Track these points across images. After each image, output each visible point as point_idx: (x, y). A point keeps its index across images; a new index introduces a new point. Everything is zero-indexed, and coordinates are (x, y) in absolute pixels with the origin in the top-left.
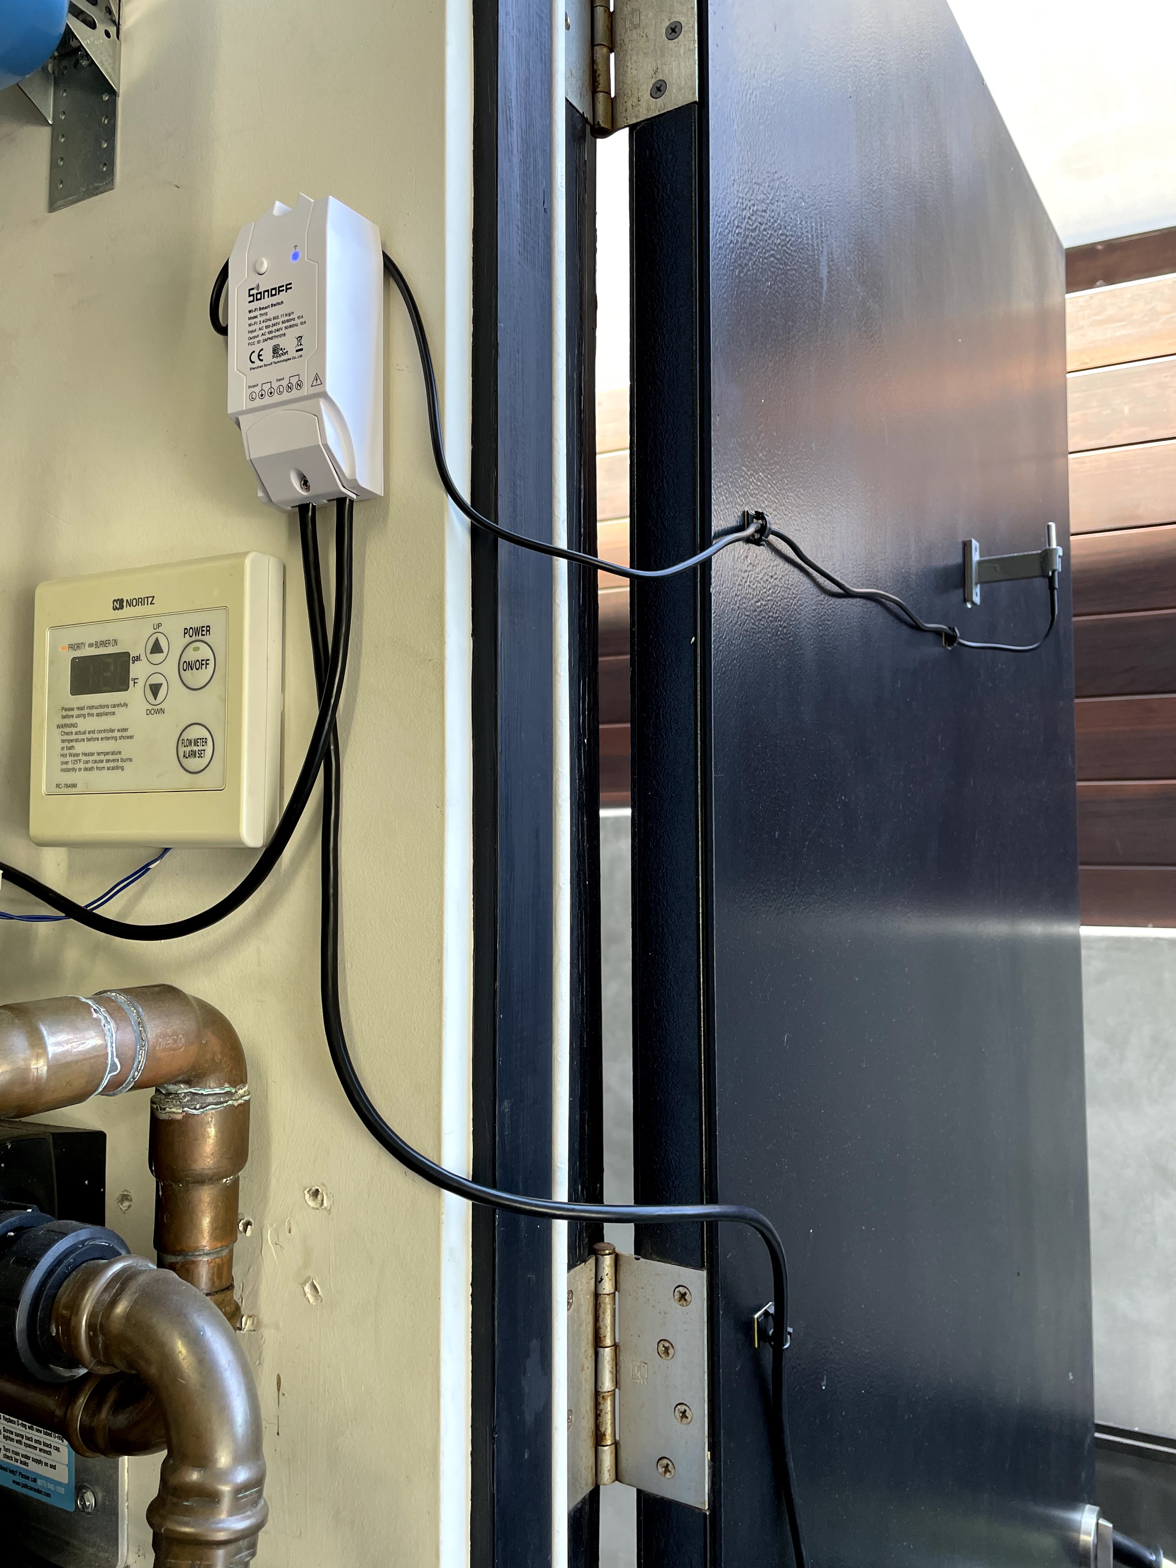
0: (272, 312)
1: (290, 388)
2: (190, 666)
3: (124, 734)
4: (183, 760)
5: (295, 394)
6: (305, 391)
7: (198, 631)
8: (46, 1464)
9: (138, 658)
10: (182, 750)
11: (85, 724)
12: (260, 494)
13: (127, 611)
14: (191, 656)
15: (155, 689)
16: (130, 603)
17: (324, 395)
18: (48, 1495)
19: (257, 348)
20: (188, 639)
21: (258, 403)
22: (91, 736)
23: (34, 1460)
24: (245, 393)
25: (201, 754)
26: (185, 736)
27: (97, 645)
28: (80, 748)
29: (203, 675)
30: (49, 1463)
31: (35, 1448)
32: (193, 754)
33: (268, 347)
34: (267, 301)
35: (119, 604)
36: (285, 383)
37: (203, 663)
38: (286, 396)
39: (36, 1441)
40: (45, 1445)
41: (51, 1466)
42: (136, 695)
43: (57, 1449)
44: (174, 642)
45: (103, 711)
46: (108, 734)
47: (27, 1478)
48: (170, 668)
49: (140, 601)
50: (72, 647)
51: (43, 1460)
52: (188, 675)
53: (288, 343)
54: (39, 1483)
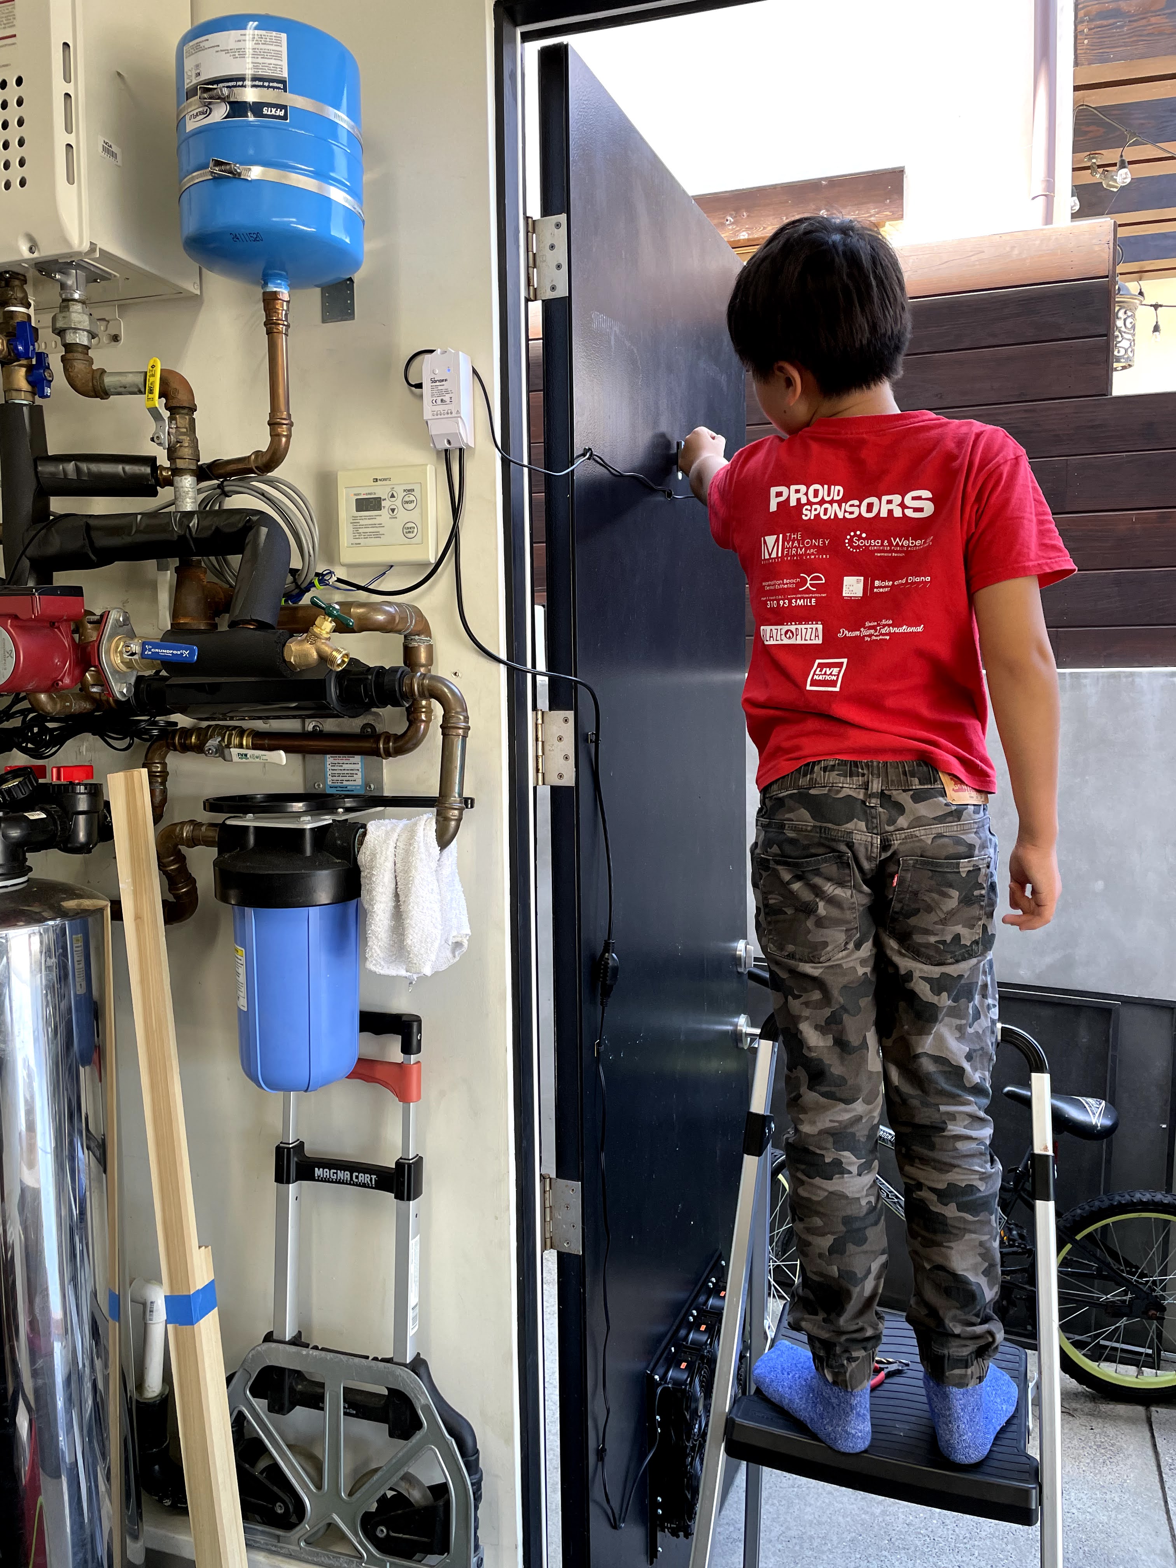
0: (440, 388)
1: (448, 413)
2: (407, 502)
3: (381, 525)
4: (406, 535)
5: (450, 415)
6: (454, 415)
7: (409, 491)
9: (385, 499)
10: (405, 531)
11: (362, 522)
12: (432, 445)
13: (379, 483)
14: (407, 499)
15: (393, 510)
16: (380, 480)
17: (460, 417)
18: (353, 791)
19: (435, 399)
20: (405, 493)
21: (436, 417)
22: (366, 526)
24: (430, 413)
25: (413, 532)
26: (406, 526)
27: (366, 494)
28: (361, 530)
29: (413, 505)
30: (353, 780)
31: (346, 776)
32: (409, 532)
33: (440, 398)
34: (438, 384)
35: (376, 480)
36: (446, 412)
37: (412, 502)
38: (446, 416)
39: (346, 774)
40: (350, 774)
42: (384, 512)
43: (356, 774)
44: (400, 494)
45: (371, 518)
46: (373, 526)
47: (343, 787)
48: (398, 503)
49: (385, 480)
50: (355, 495)
51: (350, 780)
52: (405, 506)
53: (447, 398)
54: (349, 788)
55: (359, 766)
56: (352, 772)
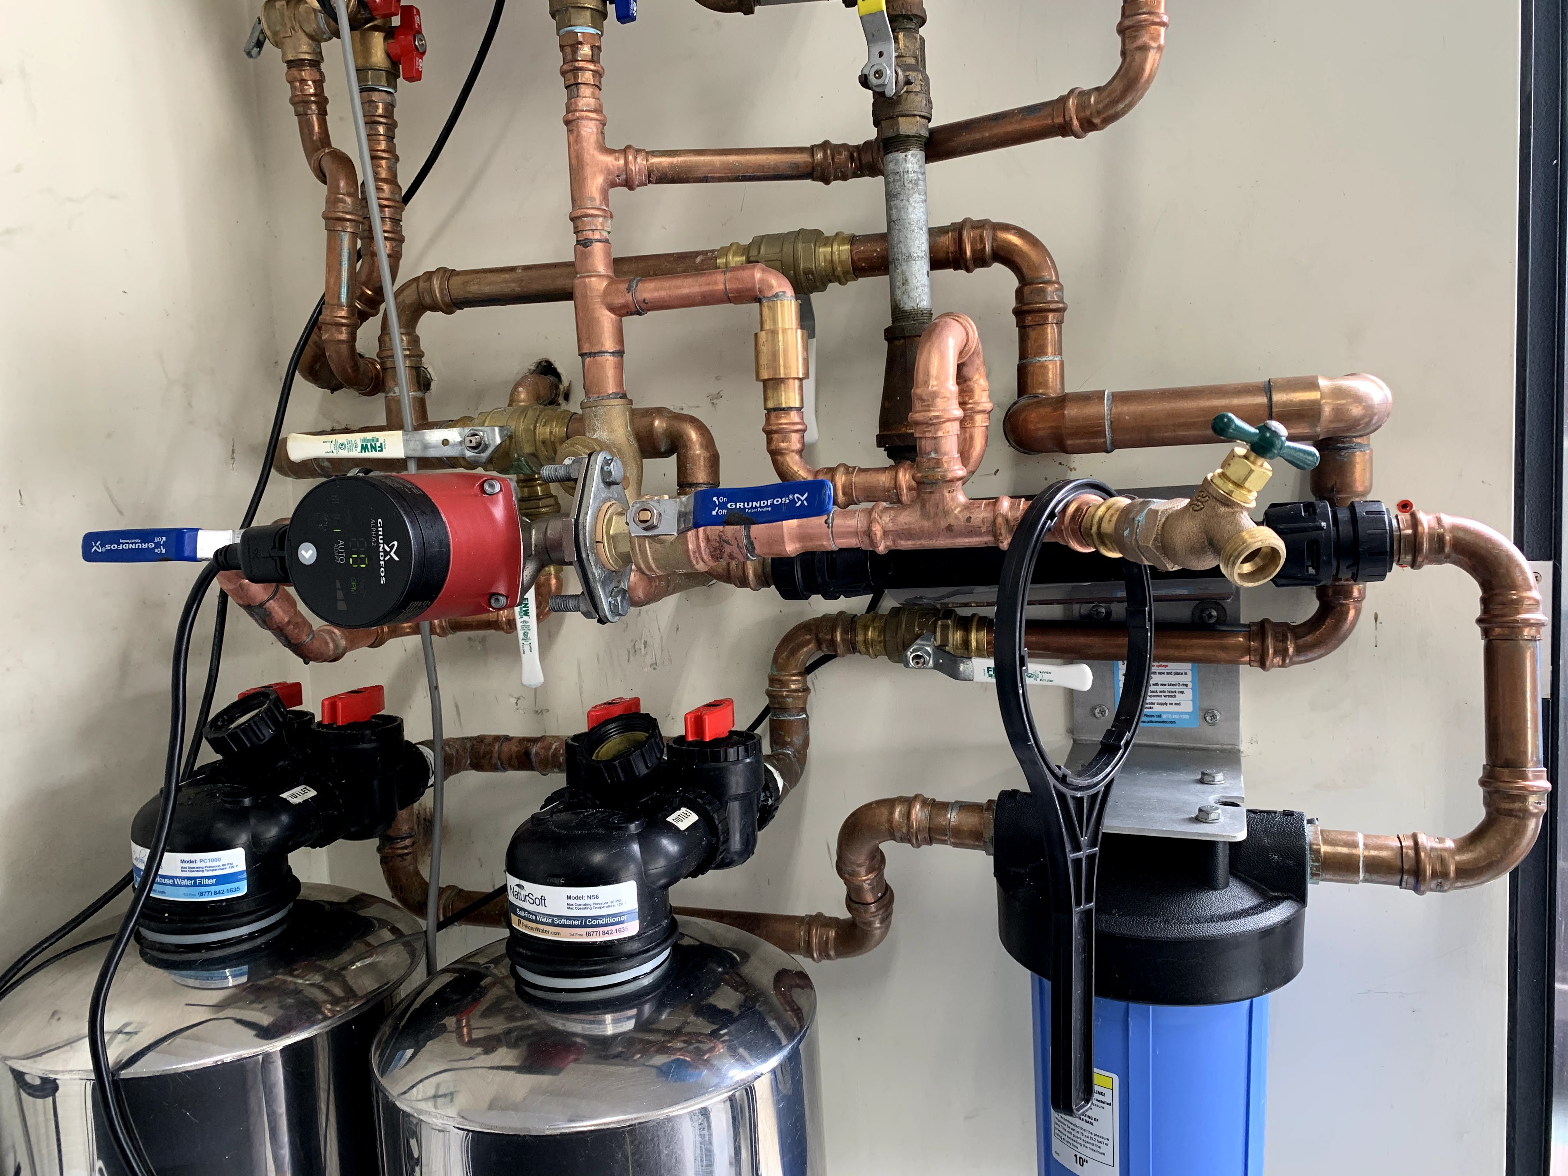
8: (1171, 704)
18: (1174, 722)
23: (1158, 704)
30: (1174, 702)
31: (1160, 696)
39: (1161, 692)
40: (1169, 692)
41: (1176, 704)
43: (1182, 692)
47: (1153, 716)
51: (1168, 702)
54: (1164, 717)
55: (1187, 679)
56: (1172, 688)
